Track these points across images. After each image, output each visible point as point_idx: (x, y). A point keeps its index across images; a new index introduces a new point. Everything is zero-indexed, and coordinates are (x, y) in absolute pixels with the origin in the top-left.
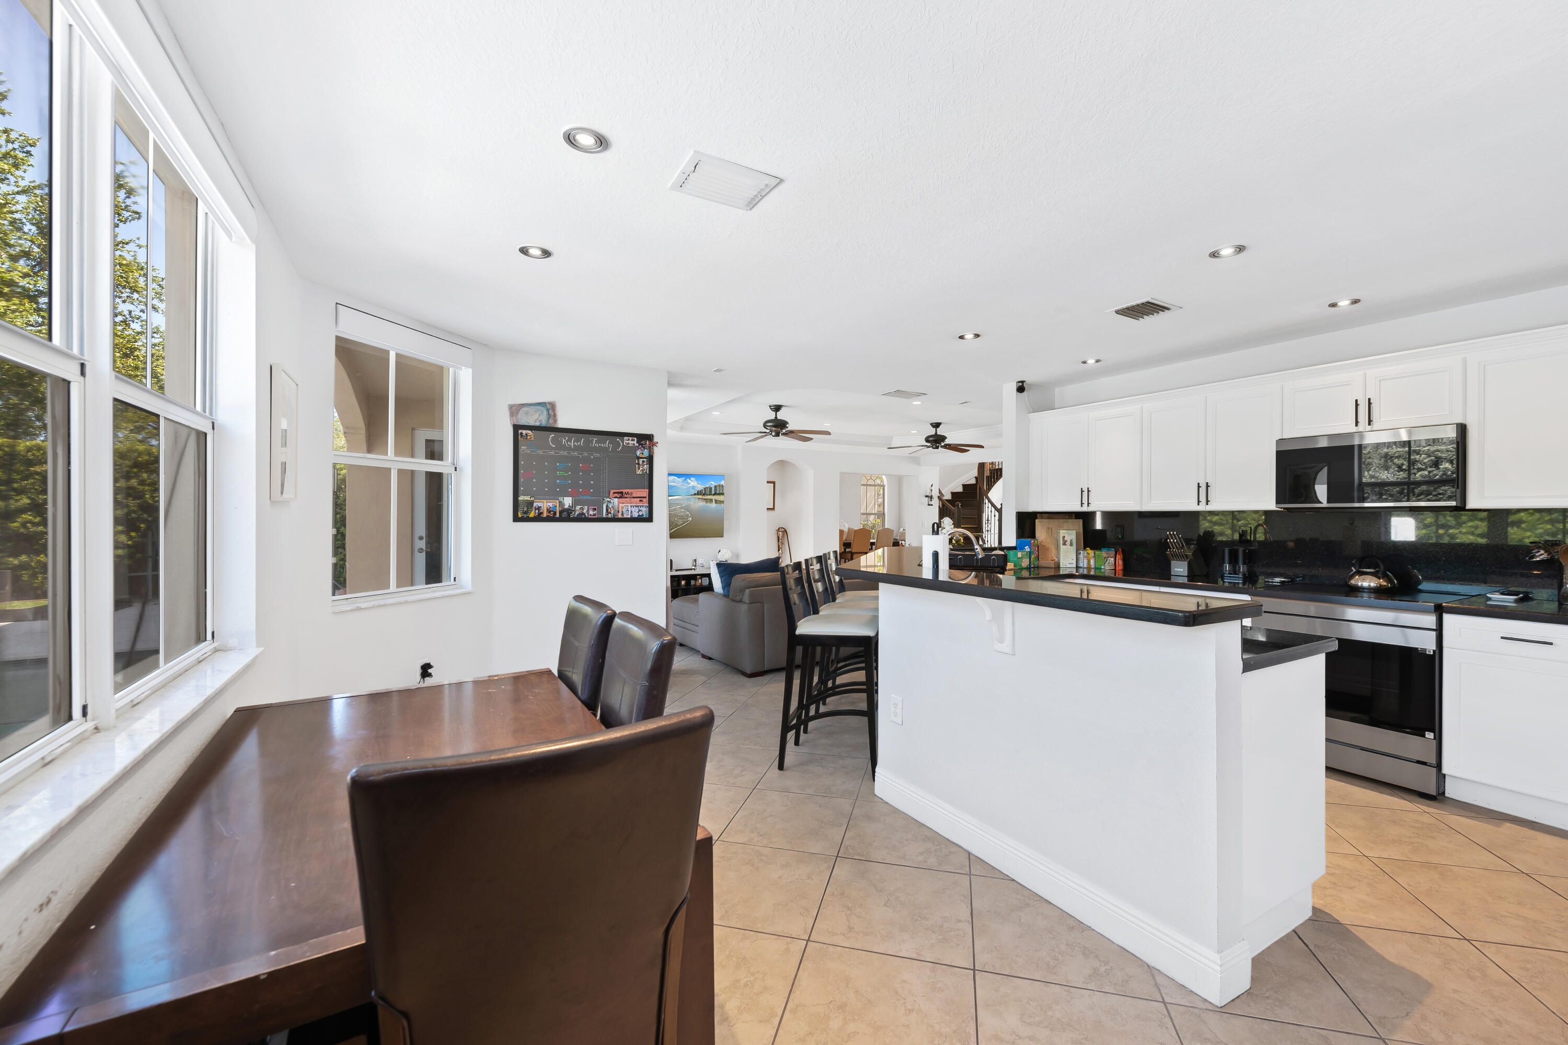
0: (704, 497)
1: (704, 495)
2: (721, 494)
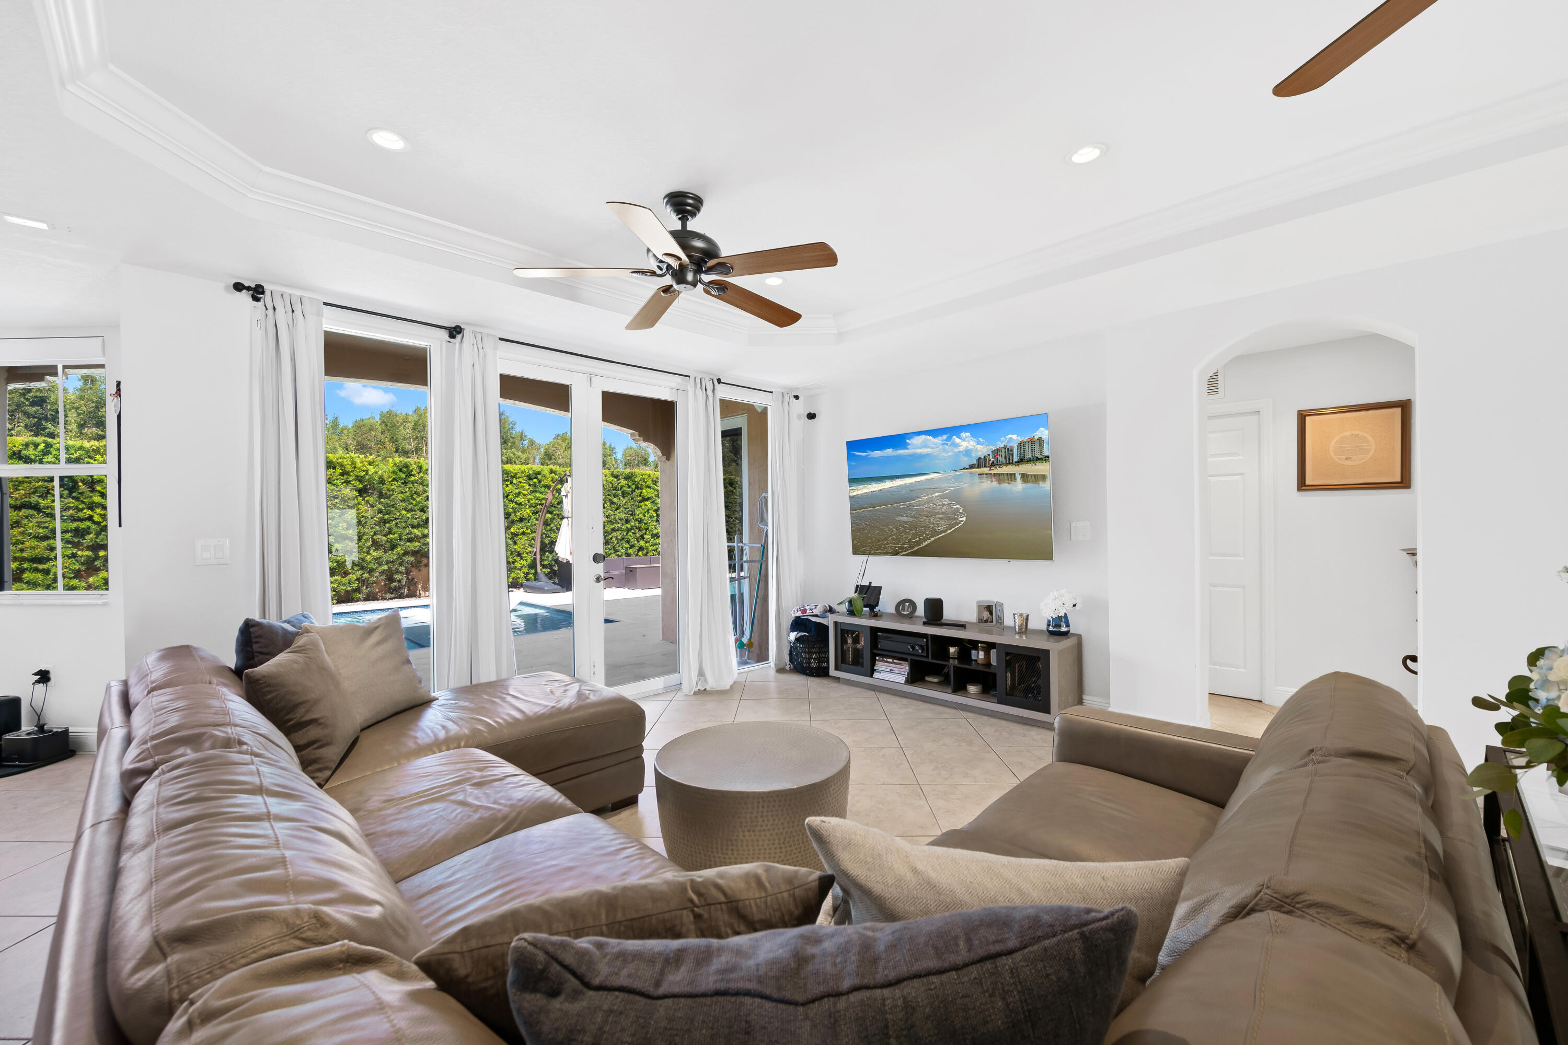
0: (993, 471)
1: (993, 465)
2: (1038, 459)
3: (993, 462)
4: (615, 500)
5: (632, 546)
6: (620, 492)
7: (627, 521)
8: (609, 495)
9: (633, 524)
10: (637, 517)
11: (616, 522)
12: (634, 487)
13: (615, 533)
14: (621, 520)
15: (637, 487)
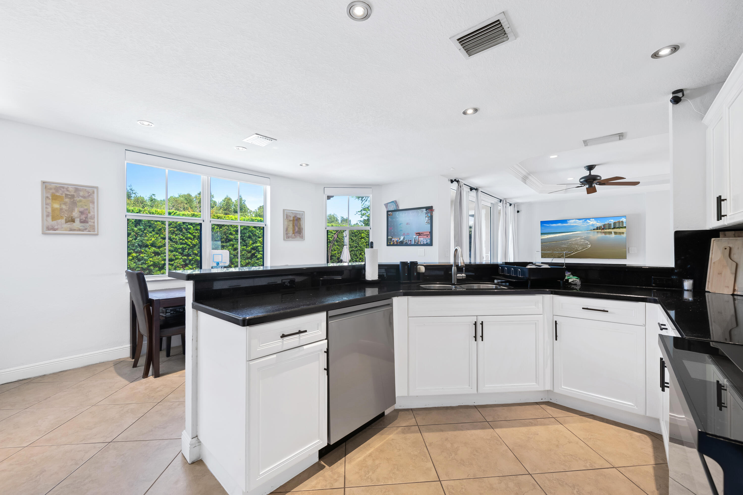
0: (603, 231)
1: (603, 229)
2: (621, 227)
3: (603, 228)
4: (353, 238)
5: (358, 258)
6: (354, 235)
7: (356, 247)
8: (351, 236)
9: (358, 248)
10: (360, 245)
11: (353, 247)
12: (359, 232)
13: (352, 252)
14: (354, 246)
15: (360, 233)
